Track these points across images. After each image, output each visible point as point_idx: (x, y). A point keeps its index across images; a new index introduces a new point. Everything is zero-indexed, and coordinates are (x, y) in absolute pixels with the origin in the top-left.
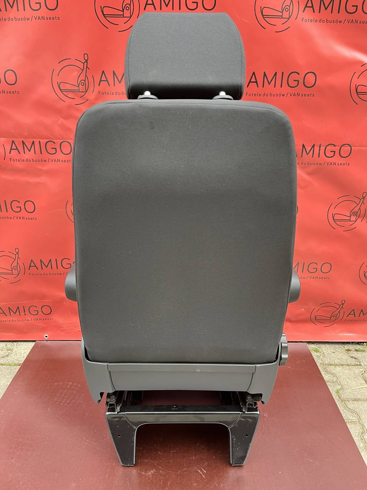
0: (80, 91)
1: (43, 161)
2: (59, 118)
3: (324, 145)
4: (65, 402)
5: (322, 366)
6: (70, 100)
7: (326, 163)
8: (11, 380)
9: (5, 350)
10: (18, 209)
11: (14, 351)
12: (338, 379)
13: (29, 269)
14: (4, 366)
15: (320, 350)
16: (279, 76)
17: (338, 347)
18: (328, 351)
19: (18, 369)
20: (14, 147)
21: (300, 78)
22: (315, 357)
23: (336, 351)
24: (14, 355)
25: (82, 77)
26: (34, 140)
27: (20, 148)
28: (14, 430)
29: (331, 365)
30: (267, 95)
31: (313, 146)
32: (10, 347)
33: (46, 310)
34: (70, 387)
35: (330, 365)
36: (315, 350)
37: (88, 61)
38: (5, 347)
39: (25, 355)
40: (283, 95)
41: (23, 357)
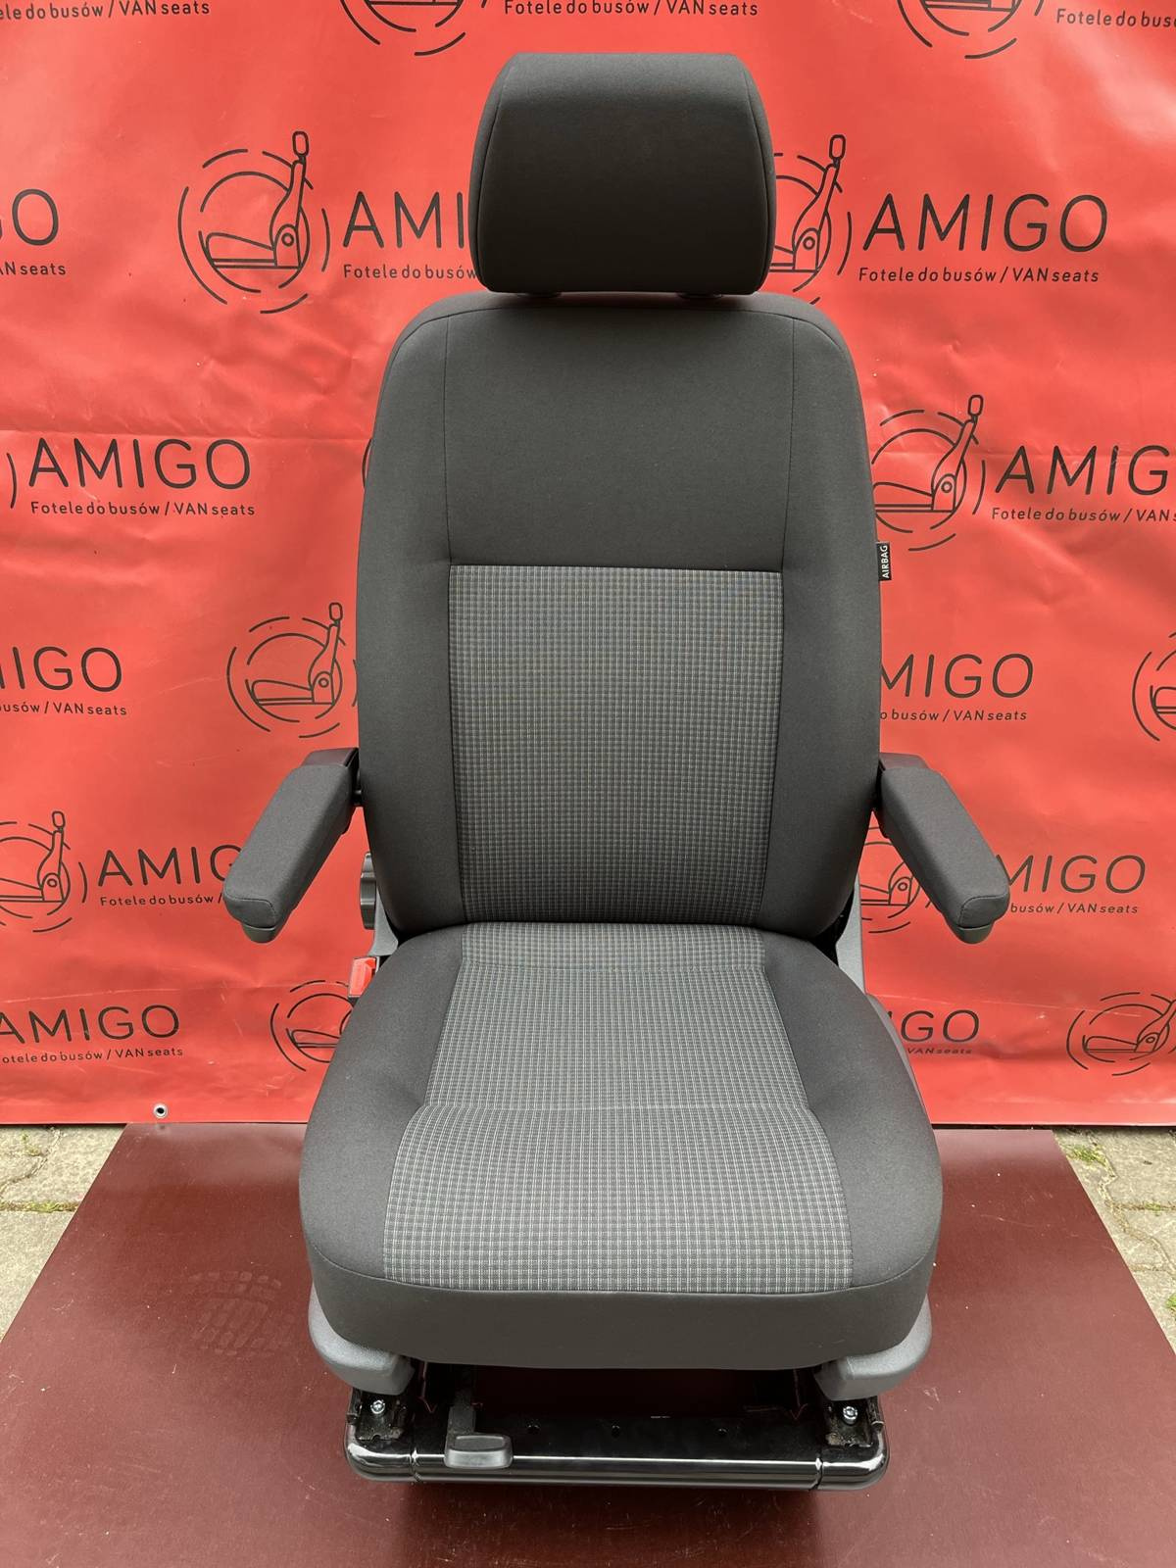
0: (279, 264)
1: (148, 509)
2: (205, 358)
3: (1128, 450)
4: (231, 1346)
5: (1112, 1210)
6: (245, 297)
7: (1134, 513)
8: (41, 1264)
9: (19, 1154)
10: (63, 679)
11: (51, 1158)
12: (1168, 1257)
13: (101, 884)
14: (17, 1213)
15: (1100, 1153)
16: (976, 210)
17: (1162, 1145)
18: (1126, 1158)
19: (67, 1224)
20: (45, 462)
21: (1051, 216)
22: (1087, 1180)
23: (1155, 1157)
24: (53, 1174)
25: (287, 215)
26: (116, 437)
27: (68, 465)
28: (55, 1448)
29: (1141, 1208)
30: (934, 277)
31: (1092, 454)
32: (37, 1146)
33: (159, 1022)
34: (248, 1290)
35: (1139, 1209)
36: (1083, 1153)
37: (307, 157)
38: (21, 1144)
39: (88, 1173)
40: (991, 277)
41: (84, 1181)
